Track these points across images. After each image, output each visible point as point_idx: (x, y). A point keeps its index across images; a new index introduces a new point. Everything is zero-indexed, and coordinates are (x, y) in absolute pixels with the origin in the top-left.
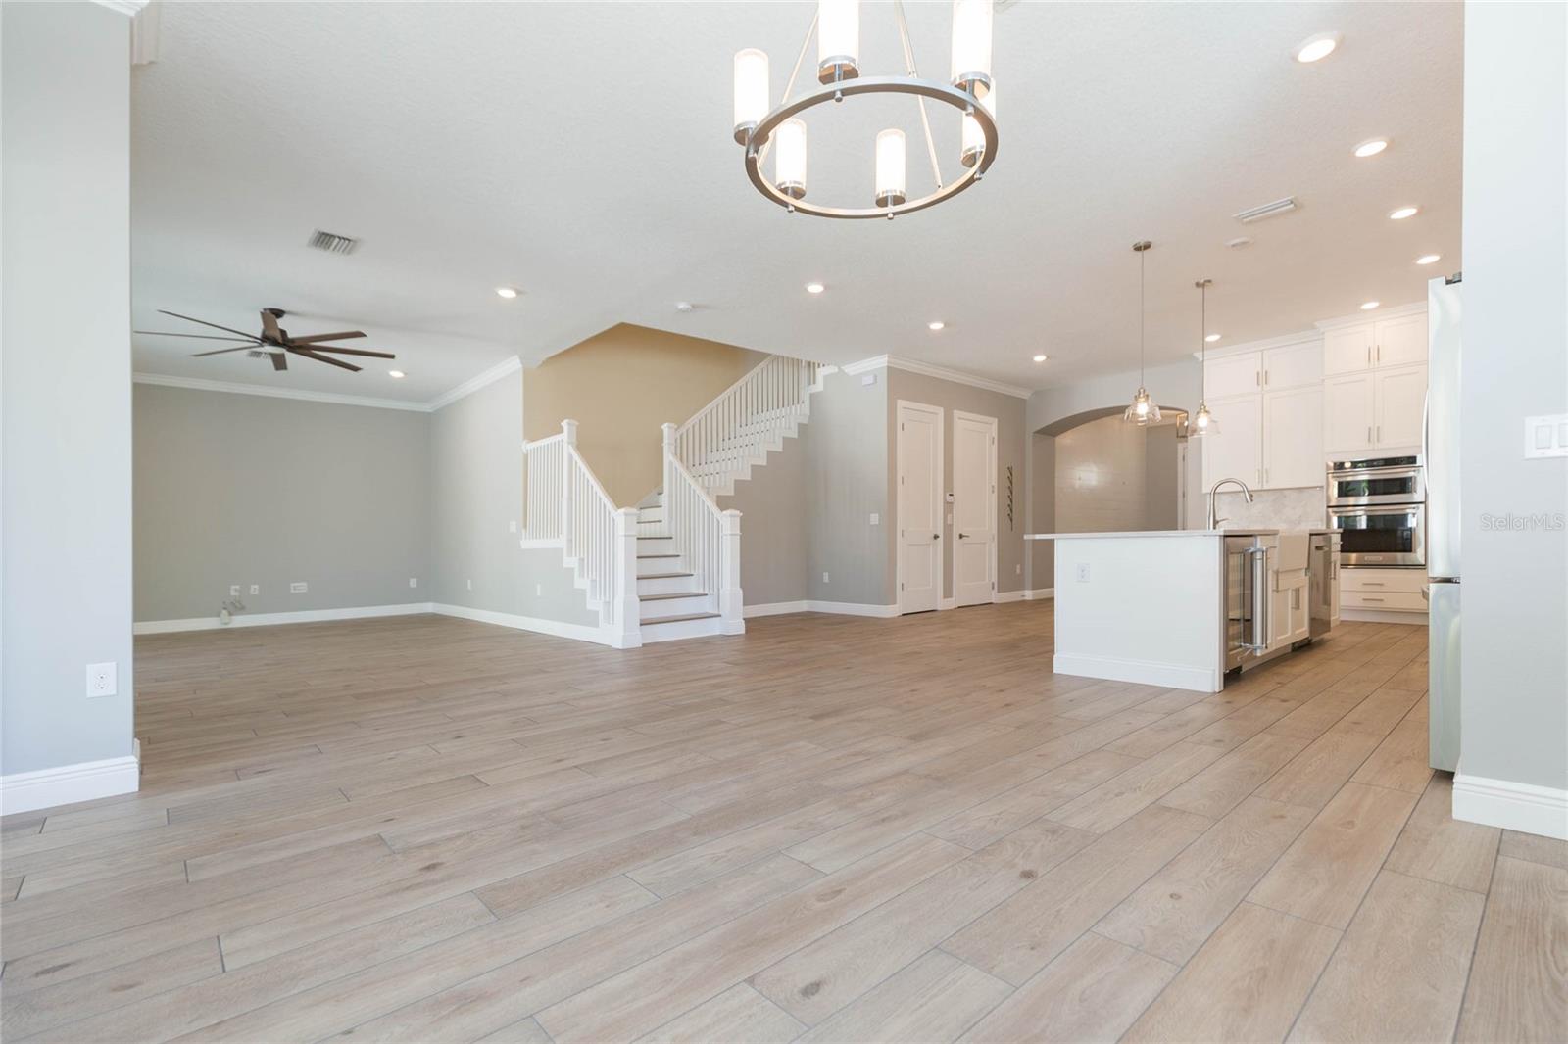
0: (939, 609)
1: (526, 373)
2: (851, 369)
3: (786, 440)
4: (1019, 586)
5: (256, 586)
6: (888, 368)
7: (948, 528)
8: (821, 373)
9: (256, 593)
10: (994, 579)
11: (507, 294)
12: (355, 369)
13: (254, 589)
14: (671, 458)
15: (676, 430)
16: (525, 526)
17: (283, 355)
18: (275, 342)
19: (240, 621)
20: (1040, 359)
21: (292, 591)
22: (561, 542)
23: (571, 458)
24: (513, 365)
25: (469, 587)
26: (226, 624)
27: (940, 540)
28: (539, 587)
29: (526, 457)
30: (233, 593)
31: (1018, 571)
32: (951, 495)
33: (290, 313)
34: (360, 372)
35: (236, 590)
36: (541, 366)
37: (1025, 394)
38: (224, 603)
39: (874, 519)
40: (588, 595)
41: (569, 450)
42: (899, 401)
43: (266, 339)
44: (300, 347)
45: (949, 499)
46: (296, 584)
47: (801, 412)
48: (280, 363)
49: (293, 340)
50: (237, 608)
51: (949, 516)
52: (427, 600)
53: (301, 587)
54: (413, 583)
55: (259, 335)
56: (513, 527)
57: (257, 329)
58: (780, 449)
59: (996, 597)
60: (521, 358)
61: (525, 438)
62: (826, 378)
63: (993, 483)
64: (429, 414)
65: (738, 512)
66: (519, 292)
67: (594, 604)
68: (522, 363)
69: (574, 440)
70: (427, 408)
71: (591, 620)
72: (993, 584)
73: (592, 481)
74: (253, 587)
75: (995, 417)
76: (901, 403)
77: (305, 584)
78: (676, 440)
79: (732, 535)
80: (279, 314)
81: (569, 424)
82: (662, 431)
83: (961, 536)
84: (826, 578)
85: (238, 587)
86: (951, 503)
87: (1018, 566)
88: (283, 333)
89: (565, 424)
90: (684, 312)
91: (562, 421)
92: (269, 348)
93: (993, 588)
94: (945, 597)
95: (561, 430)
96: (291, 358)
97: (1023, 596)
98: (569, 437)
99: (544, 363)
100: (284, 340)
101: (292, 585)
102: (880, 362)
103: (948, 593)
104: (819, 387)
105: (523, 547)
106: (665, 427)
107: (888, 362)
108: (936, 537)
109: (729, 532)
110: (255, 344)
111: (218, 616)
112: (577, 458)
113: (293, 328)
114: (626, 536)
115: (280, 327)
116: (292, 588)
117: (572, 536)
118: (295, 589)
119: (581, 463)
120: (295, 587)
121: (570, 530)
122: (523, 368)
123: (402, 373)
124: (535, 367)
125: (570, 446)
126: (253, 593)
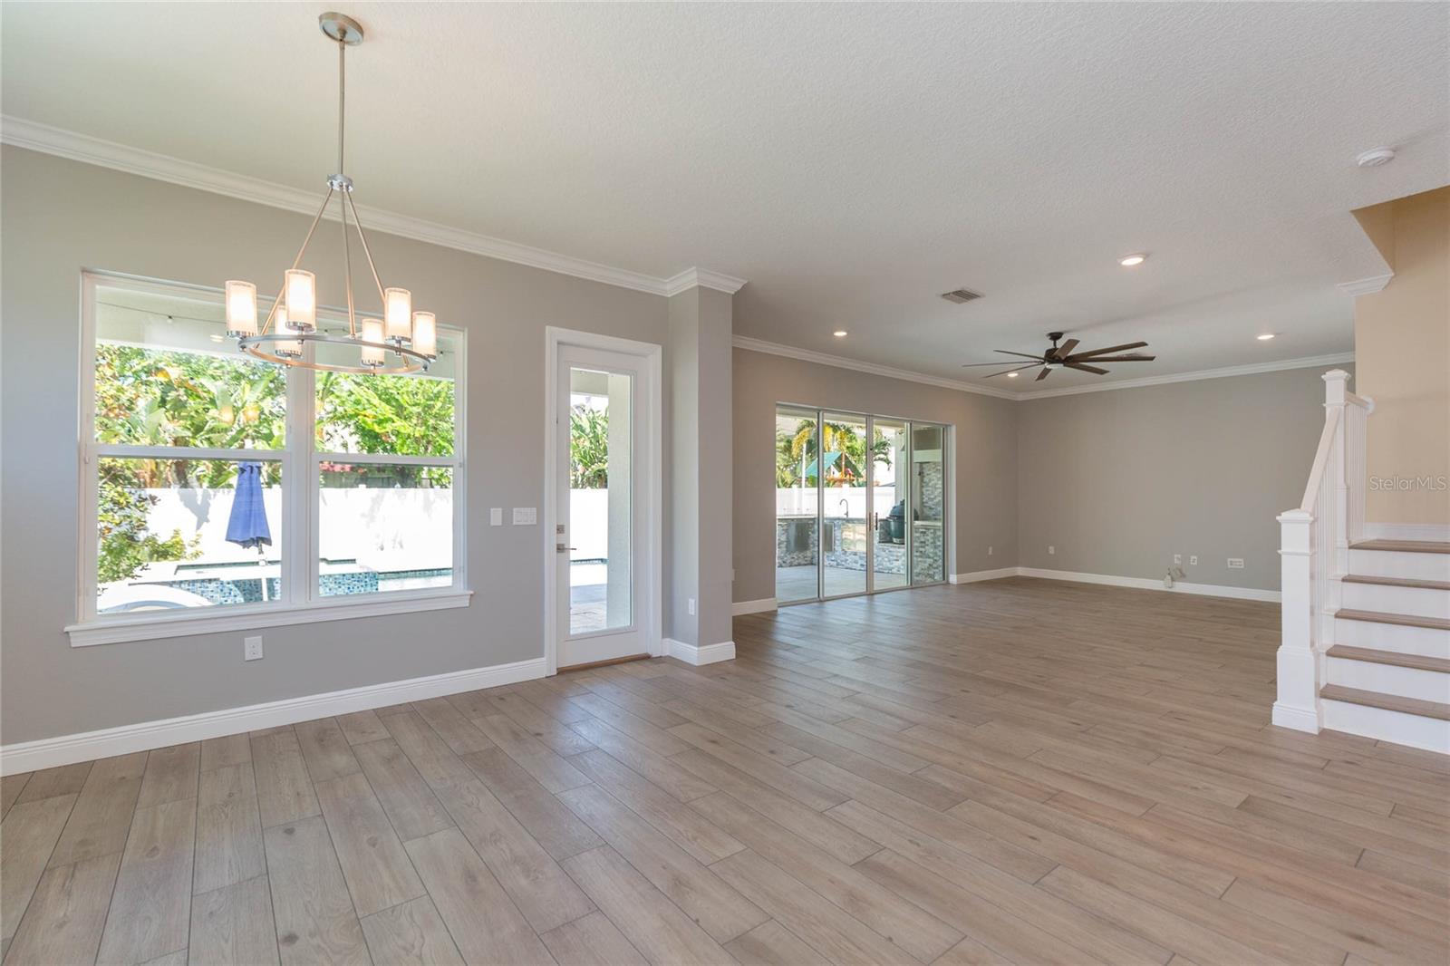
5: (1195, 558)
9: (1195, 563)
13: (1194, 560)
19: (1182, 587)
21: (1229, 566)
26: (1169, 588)
30: (1176, 561)
35: (1178, 558)
36: (1390, 283)
38: (1167, 569)
46: (1233, 560)
50: (1181, 575)
53: (1236, 563)
68: (1351, 292)
74: (1192, 557)
77: (1240, 560)
80: (1057, 335)
85: (1179, 556)
111: (1163, 580)
116: (1229, 563)
118: (1232, 565)
120: (1231, 562)
122: (1355, 296)
123: (1271, 334)
124: (1380, 290)
126: (1192, 563)
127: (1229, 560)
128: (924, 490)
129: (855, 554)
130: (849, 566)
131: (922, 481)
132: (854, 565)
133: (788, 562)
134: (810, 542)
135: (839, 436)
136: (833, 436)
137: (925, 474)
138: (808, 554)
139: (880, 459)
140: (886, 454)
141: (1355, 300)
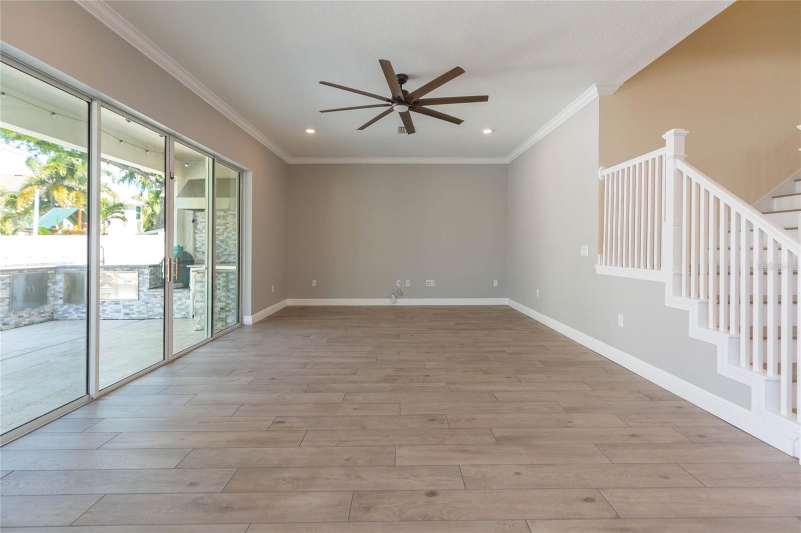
1: (602, 100)
5: (409, 281)
9: (409, 285)
12: (458, 121)
13: (408, 283)
16: (601, 252)
17: (409, 113)
18: (400, 102)
19: (402, 302)
21: (427, 285)
22: (665, 274)
23: (679, 172)
24: (591, 94)
25: (537, 294)
26: (394, 303)
28: (621, 317)
29: (602, 183)
30: (398, 285)
36: (618, 91)
38: (393, 290)
40: (722, 354)
44: (415, 103)
48: (409, 126)
49: (411, 96)
50: (399, 294)
52: (503, 294)
53: (431, 283)
54: (496, 283)
56: (585, 251)
60: (598, 87)
61: (599, 165)
64: (508, 164)
67: (735, 371)
68: (598, 91)
69: (683, 153)
70: (506, 161)
74: (407, 281)
77: (433, 281)
80: (404, 78)
81: (675, 135)
85: (400, 281)
89: (669, 136)
91: (665, 133)
95: (663, 144)
98: (676, 150)
100: (405, 98)
105: (597, 273)
110: (390, 108)
111: (390, 298)
112: (688, 171)
113: (411, 87)
115: (404, 89)
117: (681, 269)
118: (428, 284)
119: (697, 177)
120: (428, 282)
121: (678, 262)
122: (599, 95)
123: (491, 129)
124: (612, 94)
125: (677, 160)
126: (407, 285)
127: (427, 281)
128: (197, 236)
129: (117, 303)
130: (109, 317)
131: (195, 227)
132: (116, 315)
133: (12, 322)
134: (49, 295)
135: (74, 196)
136: (69, 194)
137: (199, 222)
138: (47, 308)
139: (117, 217)
140: (123, 213)
141: (598, 99)
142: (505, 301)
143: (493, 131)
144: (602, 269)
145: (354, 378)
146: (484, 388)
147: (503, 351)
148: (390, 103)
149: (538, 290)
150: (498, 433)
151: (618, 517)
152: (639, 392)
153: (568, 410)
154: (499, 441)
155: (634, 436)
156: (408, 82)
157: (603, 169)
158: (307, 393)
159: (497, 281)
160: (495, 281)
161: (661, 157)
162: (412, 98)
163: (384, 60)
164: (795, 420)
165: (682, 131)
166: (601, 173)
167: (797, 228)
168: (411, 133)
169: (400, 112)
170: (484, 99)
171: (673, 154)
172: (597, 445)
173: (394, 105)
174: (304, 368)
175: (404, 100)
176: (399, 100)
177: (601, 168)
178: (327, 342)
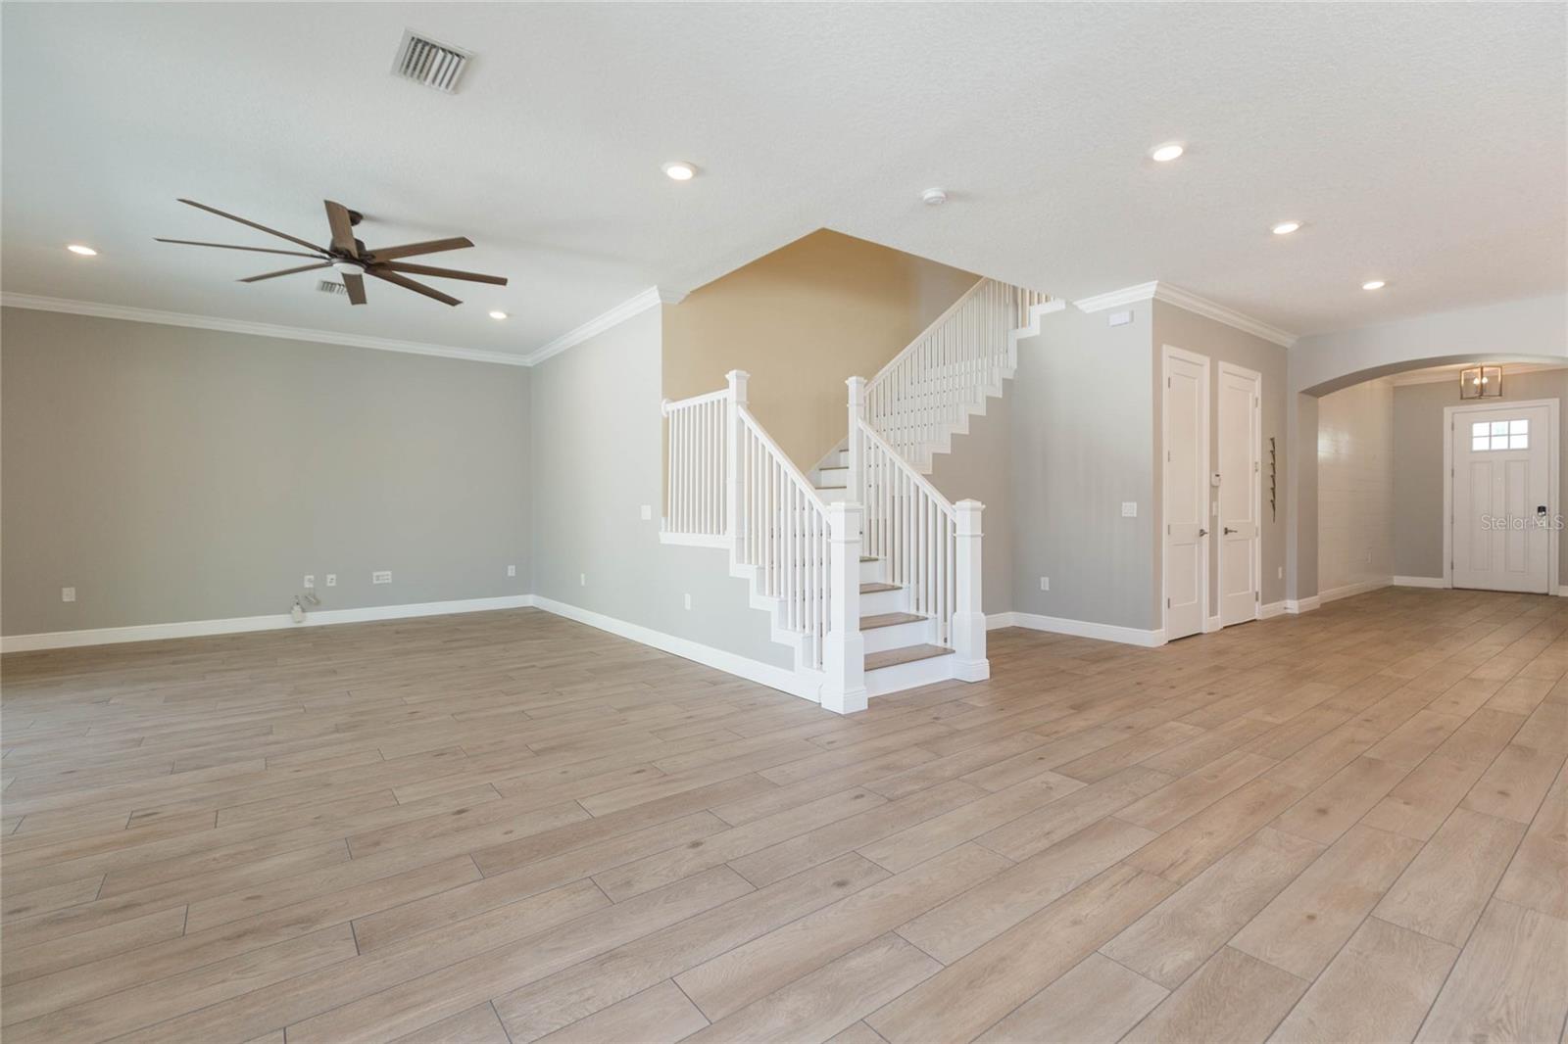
0: (1204, 632)
1: (665, 307)
2: (1089, 305)
3: (990, 400)
4: (1280, 596)
5: (334, 576)
6: (1154, 299)
7: (1213, 520)
8: (1036, 312)
9: (333, 584)
10: (1258, 588)
11: (680, 173)
12: (453, 302)
13: (331, 580)
14: (861, 424)
15: (866, 385)
16: (665, 514)
17: (360, 276)
18: (348, 258)
19: (315, 619)
20: (1374, 285)
21: (375, 582)
22: (728, 540)
23: (741, 422)
24: (650, 299)
25: (583, 583)
26: (299, 622)
27: (1206, 537)
28: (688, 597)
29: (667, 422)
30: (307, 585)
31: (1280, 576)
32: (1218, 476)
33: (372, 219)
34: (458, 306)
35: (309, 580)
36: (684, 301)
37: (1287, 340)
38: (297, 597)
39: (1130, 509)
40: (774, 620)
41: (736, 412)
42: (1165, 347)
43: (337, 253)
44: (381, 265)
45: (1215, 480)
46: (379, 573)
47: (1008, 365)
48: (356, 293)
49: (372, 254)
50: (311, 602)
51: (1214, 504)
52: (526, 590)
53: (385, 576)
54: (511, 571)
55: (327, 247)
56: (647, 513)
57: (324, 238)
58: (983, 412)
59: (1259, 612)
60: (660, 290)
61: (663, 398)
62: (1044, 318)
63: (1257, 460)
64: (532, 368)
65: (978, 504)
66: (698, 171)
67: (784, 635)
68: (661, 297)
69: (745, 399)
70: (528, 361)
71: (783, 658)
72: (1257, 593)
73: (779, 457)
74: (330, 577)
75: (1259, 371)
76: (1167, 350)
77: (389, 573)
78: (865, 398)
79: (972, 536)
80: (355, 218)
81: (738, 377)
82: (847, 387)
83: (1226, 531)
84: (1045, 583)
85: (312, 577)
86: (1217, 487)
87: (1280, 569)
88: (359, 244)
89: (731, 376)
90: (930, 204)
91: (727, 373)
92: (340, 269)
93: (1257, 599)
94: (1211, 616)
95: (725, 385)
96: (372, 283)
97: (1285, 608)
98: (739, 394)
99: (688, 296)
100: (360, 255)
101: (375, 574)
102: (1147, 291)
103: (1213, 612)
104: (1033, 329)
105: (662, 542)
106: (852, 382)
107: (1156, 293)
108: (1202, 533)
109: (969, 533)
110: (323, 261)
111: (290, 613)
112: (750, 423)
113: (371, 237)
114: (846, 542)
115: (355, 237)
116: (374, 578)
117: (743, 534)
118: (378, 580)
119: (757, 431)
120: (378, 576)
121: (740, 525)
122: (663, 304)
123: (505, 313)
124: (677, 303)
125: (739, 407)
126: (329, 584)
141: (660, 306)
142: (530, 600)
143: (508, 315)
144: (667, 537)
145: (271, 738)
146: (511, 709)
147: (534, 666)
148: (327, 256)
149: (583, 576)
150: (535, 747)
151: (665, 775)
152: (702, 680)
153: (621, 711)
154: (538, 753)
155: (691, 717)
156: (362, 224)
157: (667, 403)
158: (175, 773)
159: (514, 567)
160: (510, 567)
161: (725, 400)
162: (373, 257)
163: (334, 203)
164: (821, 669)
165: (744, 373)
166: (665, 407)
167: (845, 487)
168: (358, 303)
169: (345, 272)
170: (502, 282)
171: (735, 399)
172: (651, 732)
173: (335, 260)
174: (139, 745)
175: (356, 256)
176: (346, 255)
177: (664, 402)
178: (165, 702)
